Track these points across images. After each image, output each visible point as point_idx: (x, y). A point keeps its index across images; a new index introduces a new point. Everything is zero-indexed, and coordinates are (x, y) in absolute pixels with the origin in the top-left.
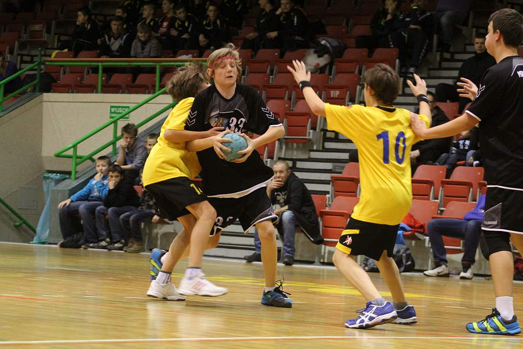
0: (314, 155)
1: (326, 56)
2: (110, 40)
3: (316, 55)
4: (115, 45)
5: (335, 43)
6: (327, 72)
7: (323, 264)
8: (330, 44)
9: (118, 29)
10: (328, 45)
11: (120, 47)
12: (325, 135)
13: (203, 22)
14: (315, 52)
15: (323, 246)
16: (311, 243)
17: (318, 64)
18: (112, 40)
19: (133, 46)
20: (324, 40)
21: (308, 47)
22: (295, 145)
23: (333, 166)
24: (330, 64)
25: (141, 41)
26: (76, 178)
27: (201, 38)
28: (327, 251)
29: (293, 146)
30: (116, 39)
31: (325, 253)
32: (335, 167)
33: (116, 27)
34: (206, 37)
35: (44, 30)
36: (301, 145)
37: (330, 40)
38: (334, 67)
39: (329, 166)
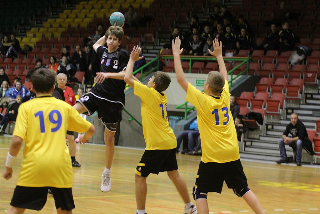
0: (302, 106)
1: (303, 55)
2: (192, 44)
3: (298, 55)
4: (195, 47)
5: (307, 49)
6: (303, 63)
7: (314, 164)
8: (305, 49)
9: (197, 39)
10: (304, 50)
11: (198, 48)
12: (306, 96)
13: (238, 36)
14: (297, 53)
15: (314, 155)
16: (309, 155)
17: (299, 59)
18: (194, 44)
19: (204, 48)
20: (302, 47)
21: (294, 50)
22: (291, 101)
23: (312, 113)
24: (305, 59)
25: (208, 45)
26: (187, 119)
27: (237, 44)
28: (316, 158)
29: (290, 101)
30: (195, 44)
31: (315, 159)
32: (313, 113)
33: (196, 38)
34: (240, 43)
35: (153, 37)
36: (294, 101)
37: (304, 47)
38: (307, 61)
39: (310, 113)
